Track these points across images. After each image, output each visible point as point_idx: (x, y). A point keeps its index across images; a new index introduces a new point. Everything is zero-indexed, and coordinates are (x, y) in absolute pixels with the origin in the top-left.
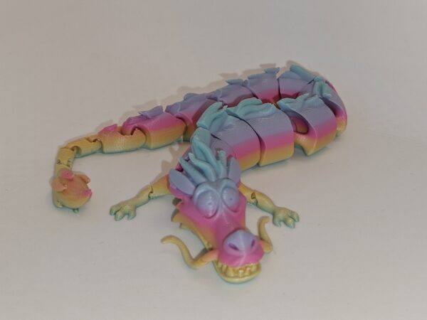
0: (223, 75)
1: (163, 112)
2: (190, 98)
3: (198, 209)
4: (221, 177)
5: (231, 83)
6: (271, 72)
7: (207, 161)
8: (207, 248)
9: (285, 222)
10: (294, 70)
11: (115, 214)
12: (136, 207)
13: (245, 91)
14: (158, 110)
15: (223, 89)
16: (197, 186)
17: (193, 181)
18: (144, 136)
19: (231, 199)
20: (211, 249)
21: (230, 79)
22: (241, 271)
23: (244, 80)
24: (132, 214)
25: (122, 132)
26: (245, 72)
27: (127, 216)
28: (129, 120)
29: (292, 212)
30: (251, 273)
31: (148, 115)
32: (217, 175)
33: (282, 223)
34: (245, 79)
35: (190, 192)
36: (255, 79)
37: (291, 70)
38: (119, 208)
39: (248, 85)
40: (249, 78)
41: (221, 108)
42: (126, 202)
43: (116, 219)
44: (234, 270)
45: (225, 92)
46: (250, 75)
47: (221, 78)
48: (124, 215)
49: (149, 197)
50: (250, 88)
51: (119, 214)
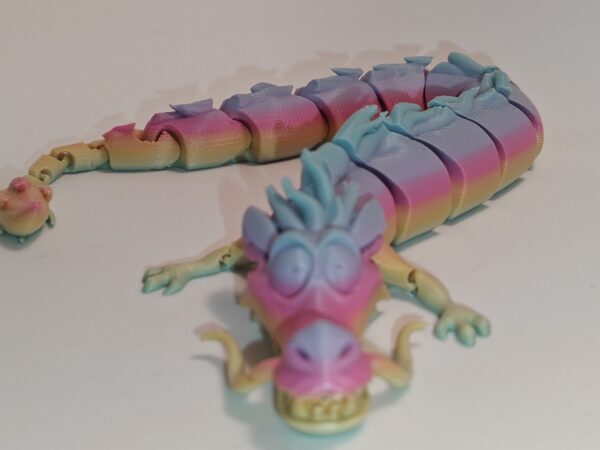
2: (262, 89)
11: (144, 281)
24: (176, 286)
27: (165, 288)
28: (154, 117)
33: (451, 335)
39: (372, 80)
43: (145, 290)
49: (223, 264)
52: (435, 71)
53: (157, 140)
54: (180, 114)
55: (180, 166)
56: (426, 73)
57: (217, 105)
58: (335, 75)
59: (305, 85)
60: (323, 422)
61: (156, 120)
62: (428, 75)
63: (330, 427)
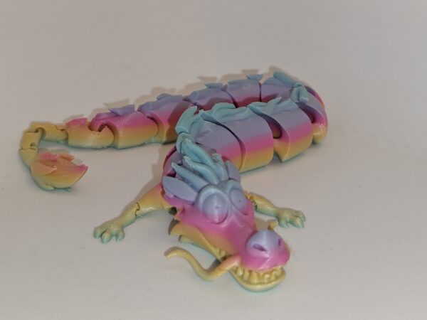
0: (201, 78)
1: (134, 111)
2: (164, 98)
3: (205, 215)
4: (223, 179)
5: (210, 87)
6: (254, 78)
7: (203, 163)
8: (219, 257)
9: (292, 223)
10: (278, 77)
11: (101, 236)
12: (123, 227)
13: (223, 95)
14: (130, 109)
15: (200, 91)
16: (199, 192)
17: (193, 187)
18: (112, 136)
19: (240, 201)
20: (225, 258)
21: (209, 82)
22: (267, 276)
23: (224, 85)
24: (121, 234)
25: (91, 127)
26: (225, 77)
27: (114, 238)
28: (98, 115)
29: (296, 212)
30: (277, 278)
31: (119, 112)
32: (219, 177)
33: (289, 224)
34: (225, 83)
35: (192, 199)
36: (236, 84)
37: (275, 76)
38: (104, 229)
39: (228, 90)
40: (229, 83)
41: (197, 113)
42: (111, 222)
43: (102, 242)
44: (258, 275)
45: (202, 95)
46: (231, 80)
47: (199, 81)
48: (112, 236)
49: (136, 215)
50: (230, 92)
51: (106, 236)
52: (265, 83)
53: (100, 131)
54: (115, 114)
55: (113, 147)
56: (260, 85)
57: (136, 109)
58: (206, 87)
59: (190, 94)
60: (258, 284)
61: (98, 117)
62: (262, 87)
63: (259, 287)
